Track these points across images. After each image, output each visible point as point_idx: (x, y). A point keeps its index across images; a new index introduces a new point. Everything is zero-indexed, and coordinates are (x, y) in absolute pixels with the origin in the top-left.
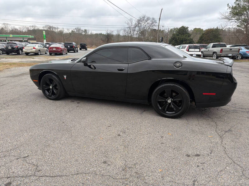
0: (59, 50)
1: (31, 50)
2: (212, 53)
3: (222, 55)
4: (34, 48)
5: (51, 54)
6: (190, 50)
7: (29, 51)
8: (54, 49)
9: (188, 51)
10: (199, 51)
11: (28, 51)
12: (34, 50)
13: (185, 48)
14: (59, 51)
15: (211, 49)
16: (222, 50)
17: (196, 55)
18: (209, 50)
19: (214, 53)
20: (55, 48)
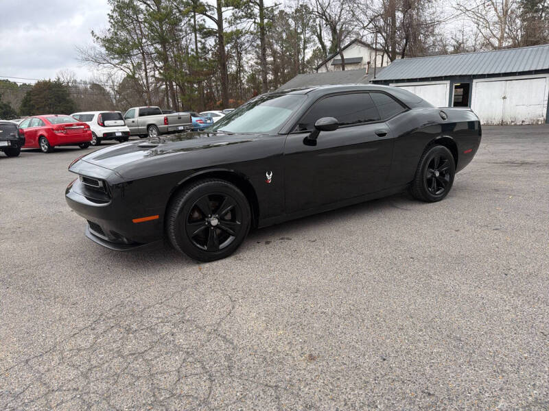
2: (145, 127)
3: (170, 130)
6: (106, 123)
9: (103, 125)
10: (125, 125)
13: (91, 120)
15: (138, 119)
16: (166, 119)
17: (122, 132)
18: (133, 122)
19: (149, 126)
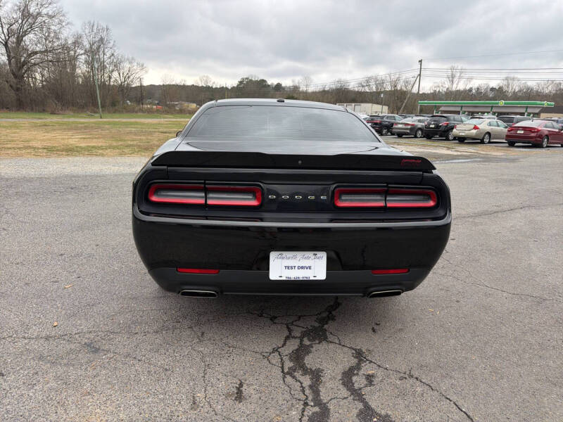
0: (533, 135)
1: (467, 132)
4: (476, 128)
5: (512, 144)
7: (463, 134)
8: (519, 132)
11: (461, 134)
12: (474, 131)
14: (532, 137)
20: (524, 128)
